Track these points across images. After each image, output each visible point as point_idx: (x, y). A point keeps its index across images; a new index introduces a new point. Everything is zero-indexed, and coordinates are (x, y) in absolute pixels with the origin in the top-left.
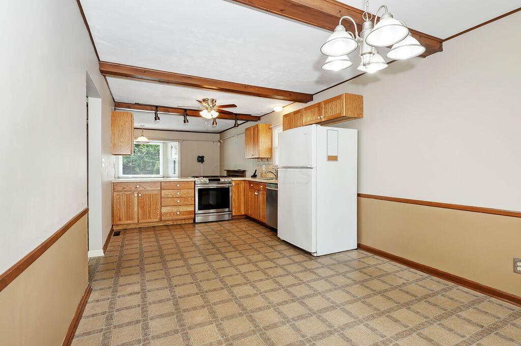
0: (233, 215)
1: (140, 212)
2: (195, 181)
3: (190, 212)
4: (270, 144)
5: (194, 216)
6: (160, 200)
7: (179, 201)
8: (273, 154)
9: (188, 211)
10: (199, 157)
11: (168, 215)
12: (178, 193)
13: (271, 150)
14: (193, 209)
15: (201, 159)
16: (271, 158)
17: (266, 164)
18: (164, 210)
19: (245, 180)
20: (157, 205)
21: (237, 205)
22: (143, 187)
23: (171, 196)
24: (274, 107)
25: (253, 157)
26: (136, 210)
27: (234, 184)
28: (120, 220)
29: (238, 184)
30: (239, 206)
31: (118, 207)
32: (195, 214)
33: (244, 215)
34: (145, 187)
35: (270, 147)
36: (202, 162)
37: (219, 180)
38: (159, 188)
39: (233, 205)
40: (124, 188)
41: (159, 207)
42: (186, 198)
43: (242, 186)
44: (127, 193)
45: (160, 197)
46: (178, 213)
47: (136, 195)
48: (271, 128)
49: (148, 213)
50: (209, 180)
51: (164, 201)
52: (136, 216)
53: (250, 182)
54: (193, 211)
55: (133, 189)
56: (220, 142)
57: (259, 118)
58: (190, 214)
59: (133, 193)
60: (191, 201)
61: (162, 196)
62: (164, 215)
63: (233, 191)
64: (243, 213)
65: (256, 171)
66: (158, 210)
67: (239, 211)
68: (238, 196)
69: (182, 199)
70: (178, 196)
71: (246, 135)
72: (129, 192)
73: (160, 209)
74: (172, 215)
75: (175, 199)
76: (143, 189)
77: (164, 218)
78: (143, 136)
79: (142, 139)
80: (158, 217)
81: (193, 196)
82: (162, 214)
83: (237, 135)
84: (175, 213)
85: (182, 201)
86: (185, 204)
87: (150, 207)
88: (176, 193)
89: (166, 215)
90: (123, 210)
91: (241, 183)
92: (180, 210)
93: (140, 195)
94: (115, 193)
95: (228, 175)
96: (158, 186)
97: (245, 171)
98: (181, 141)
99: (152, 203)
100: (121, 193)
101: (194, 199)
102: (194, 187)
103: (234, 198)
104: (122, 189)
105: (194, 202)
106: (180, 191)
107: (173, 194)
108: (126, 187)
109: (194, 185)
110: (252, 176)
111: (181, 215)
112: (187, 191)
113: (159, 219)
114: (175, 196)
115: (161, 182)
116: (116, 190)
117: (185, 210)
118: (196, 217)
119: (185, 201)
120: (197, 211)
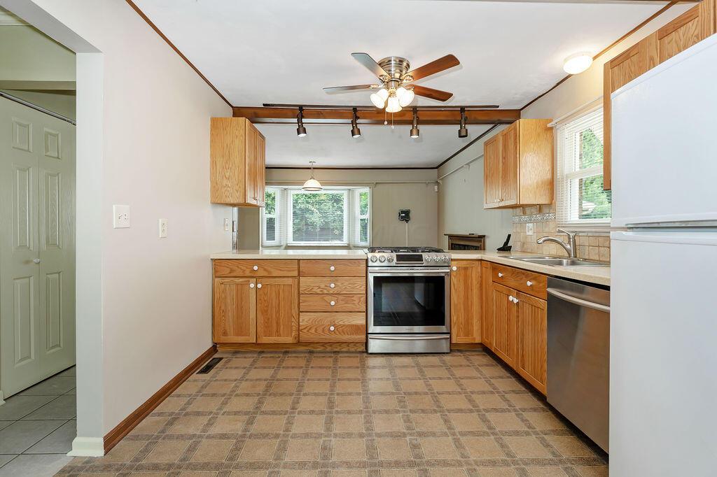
0: (454, 341)
1: (261, 320)
2: (367, 260)
3: (356, 328)
4: (548, 168)
5: (364, 336)
6: (296, 297)
7: (333, 303)
8: (558, 196)
9: (352, 325)
10: (403, 212)
11: (313, 331)
12: (333, 285)
13: (551, 185)
14: (364, 322)
15: (405, 216)
16: (550, 205)
17: (536, 222)
19: (481, 260)
20: (291, 309)
21: (462, 319)
22: (265, 270)
23: (318, 291)
24: (566, 60)
25: (502, 204)
26: (252, 315)
27: (455, 268)
28: (225, 334)
29: (466, 268)
30: (468, 322)
31: (223, 308)
32: (367, 334)
33: (481, 344)
34: (269, 269)
35: (549, 176)
36: (407, 221)
37: (420, 258)
38: (296, 273)
39: (454, 318)
40: (232, 271)
41: (295, 311)
42: (349, 296)
43: (475, 273)
44: (237, 280)
45: (297, 291)
46: (332, 328)
47: (252, 285)
48: (551, 128)
49: (275, 325)
50: (400, 258)
51: (304, 301)
52: (253, 330)
53: (495, 267)
54: (362, 325)
55: (248, 273)
56: (437, 183)
57: (517, 114)
58: (357, 334)
59: (249, 281)
60: (360, 304)
61: (301, 289)
62: (305, 331)
63: (454, 285)
64: (478, 340)
65: (509, 236)
66: (293, 320)
67: (468, 333)
68: (467, 298)
69: (341, 297)
70: (331, 292)
71: (485, 156)
72: (241, 280)
73: (296, 317)
74: (320, 330)
75: (327, 298)
76: (266, 274)
77: (305, 337)
78: (312, 178)
79: (312, 183)
80: (293, 334)
81: (364, 292)
82: (300, 328)
83: (468, 164)
84: (326, 329)
85: (341, 302)
86: (347, 310)
87: (278, 312)
88: (328, 285)
89: (308, 331)
90: (230, 314)
91: (473, 265)
92: (336, 322)
93: (259, 286)
94: (217, 280)
95: (452, 244)
96: (292, 269)
97: (484, 236)
98: (374, 185)
99: (282, 303)
100: (227, 280)
101: (365, 300)
102: (365, 272)
103: (456, 302)
104: (230, 273)
105: (365, 307)
106: (337, 281)
107: (323, 286)
108: (235, 268)
109: (365, 268)
110: (499, 249)
111: (337, 333)
112: (352, 282)
113: (296, 338)
114: (325, 292)
115: (299, 260)
116: (219, 274)
117: (347, 323)
118: (369, 340)
119: (346, 303)
120: (371, 328)
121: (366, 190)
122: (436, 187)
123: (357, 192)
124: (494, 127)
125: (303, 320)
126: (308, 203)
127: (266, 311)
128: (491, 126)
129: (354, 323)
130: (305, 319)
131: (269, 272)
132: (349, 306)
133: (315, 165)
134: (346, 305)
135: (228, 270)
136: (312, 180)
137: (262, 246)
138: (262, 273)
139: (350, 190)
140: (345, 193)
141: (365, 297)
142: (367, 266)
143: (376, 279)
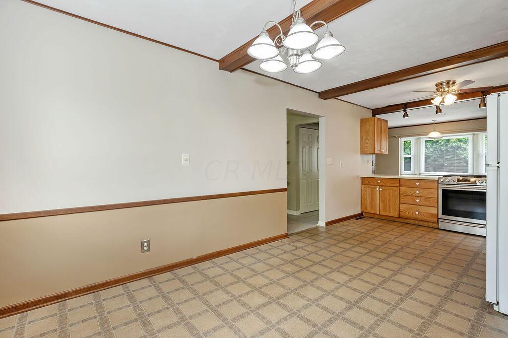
1: (381, 205)
2: (438, 180)
3: (432, 215)
5: (436, 219)
6: (398, 196)
7: (418, 201)
9: (429, 213)
11: (407, 213)
12: (417, 192)
18: (403, 207)
20: (396, 201)
22: (383, 182)
23: (410, 194)
26: (378, 202)
28: (366, 208)
31: (365, 197)
32: (438, 218)
34: (385, 182)
38: (398, 185)
40: (369, 182)
41: (398, 202)
42: (427, 198)
44: (371, 186)
45: (399, 193)
46: (417, 213)
47: (378, 189)
49: (388, 207)
50: (459, 180)
51: (402, 198)
52: (378, 208)
54: (435, 214)
55: (376, 184)
58: (432, 218)
59: (376, 187)
60: (434, 203)
61: (401, 193)
66: (397, 206)
69: (422, 198)
70: (417, 195)
72: (373, 186)
74: (411, 213)
75: (415, 198)
76: (384, 184)
78: (434, 130)
80: (397, 213)
81: (436, 197)
82: (401, 211)
84: (414, 212)
85: (423, 201)
86: (426, 205)
87: (390, 202)
88: (415, 192)
89: (404, 213)
90: (368, 201)
92: (419, 210)
93: (381, 189)
94: (363, 186)
96: (396, 183)
99: (392, 198)
100: (367, 186)
102: (437, 186)
105: (437, 205)
106: (420, 190)
107: (412, 192)
111: (421, 216)
112: (429, 191)
113: (398, 215)
114: (414, 195)
115: (400, 179)
116: (364, 183)
117: (426, 212)
118: (439, 222)
119: (426, 201)
120: (440, 215)
127: (384, 201)
132: (428, 203)
133: (436, 122)
135: (367, 182)
136: (434, 132)
138: (382, 184)
141: (437, 200)
142: (438, 184)
143: (444, 191)
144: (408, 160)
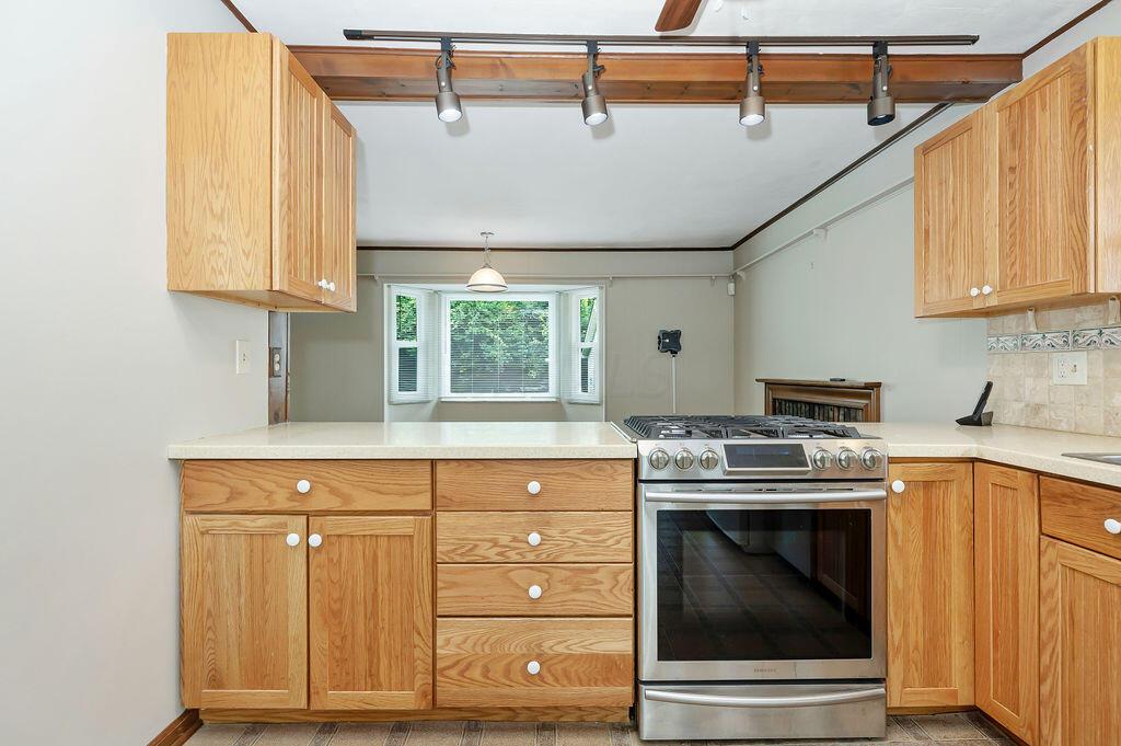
0: (895, 702)
1: (321, 639)
2: (636, 462)
3: (605, 667)
5: (629, 689)
6: (427, 573)
7: (535, 590)
9: (594, 657)
10: (665, 334)
11: (476, 673)
12: (534, 538)
14: (628, 647)
15: (670, 342)
19: (975, 461)
20: (411, 608)
21: (916, 636)
22: (333, 491)
23: (492, 554)
25: (1000, 300)
26: (296, 627)
27: (898, 486)
28: (215, 680)
29: (929, 484)
30: (935, 644)
31: (209, 603)
32: (637, 683)
34: (346, 489)
36: (674, 353)
38: (424, 502)
39: (895, 634)
40: (235, 494)
41: (422, 616)
42: (581, 572)
43: (955, 500)
44: (250, 523)
45: (427, 555)
46: (534, 667)
47: (293, 539)
49: (362, 654)
51: (452, 585)
54: (623, 657)
55: (281, 502)
56: (734, 277)
57: (1011, 64)
58: (607, 681)
59: (285, 525)
60: (616, 591)
61: (439, 548)
62: (453, 673)
63: (895, 534)
64: (965, 699)
65: (989, 386)
66: (417, 640)
67: (933, 677)
68: (930, 573)
69: (559, 574)
70: (531, 557)
71: (920, 181)
72: (262, 522)
73: (425, 629)
74: (497, 671)
75: (518, 575)
76: (335, 504)
77: (449, 692)
78: (487, 266)
79: (487, 277)
80: (418, 684)
81: (630, 557)
82: (440, 665)
83: (824, 227)
84: (517, 667)
85: (560, 587)
86: (576, 610)
87: (373, 615)
88: (521, 536)
89: (462, 673)
90: (231, 621)
91: (951, 477)
92: (546, 645)
93: (315, 540)
94: (189, 519)
95: (774, 400)
96: (415, 489)
97: (878, 385)
98: (607, 281)
99: (383, 591)
100: (219, 522)
101: (632, 577)
102: (630, 497)
103: (900, 586)
104: (228, 500)
105: (631, 601)
106: (548, 523)
107: (505, 539)
108: (242, 485)
109: (630, 485)
110: (963, 422)
111: (550, 679)
112: (590, 526)
113: (425, 695)
114: (514, 556)
115: (433, 462)
116: (195, 504)
117: (577, 650)
118: (646, 706)
119: (576, 590)
120: (650, 665)
121: (593, 292)
122: (732, 286)
123: (574, 297)
124: (936, 110)
125: (448, 641)
126: (485, 325)
127: (337, 614)
128: (929, 107)
129: (599, 649)
130: (453, 639)
131: (346, 499)
132: (583, 600)
134: (577, 596)
135: (223, 493)
136: (487, 270)
137: (390, 403)
138: (323, 501)
139: (560, 293)
140: (551, 299)
141: (631, 571)
142: (637, 480)
143: (664, 518)
144: (408, 359)
